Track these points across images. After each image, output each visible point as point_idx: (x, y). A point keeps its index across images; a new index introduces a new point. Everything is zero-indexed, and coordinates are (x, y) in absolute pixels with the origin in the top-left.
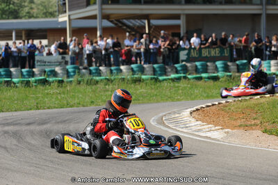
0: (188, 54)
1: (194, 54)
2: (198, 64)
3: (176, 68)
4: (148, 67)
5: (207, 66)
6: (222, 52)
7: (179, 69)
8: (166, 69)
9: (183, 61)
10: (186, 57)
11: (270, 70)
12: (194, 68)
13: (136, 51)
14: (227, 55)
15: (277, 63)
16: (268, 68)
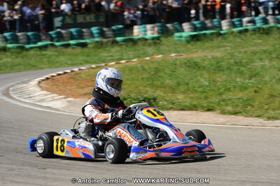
0: (63, 21)
1: (68, 21)
2: (73, 30)
3: (50, 35)
4: (22, 35)
5: (83, 32)
6: (97, 17)
7: (54, 36)
8: (40, 36)
9: (58, 28)
10: (61, 23)
11: (146, 34)
12: (69, 35)
13: (9, 18)
14: (102, 20)
15: (153, 27)
16: (143, 33)
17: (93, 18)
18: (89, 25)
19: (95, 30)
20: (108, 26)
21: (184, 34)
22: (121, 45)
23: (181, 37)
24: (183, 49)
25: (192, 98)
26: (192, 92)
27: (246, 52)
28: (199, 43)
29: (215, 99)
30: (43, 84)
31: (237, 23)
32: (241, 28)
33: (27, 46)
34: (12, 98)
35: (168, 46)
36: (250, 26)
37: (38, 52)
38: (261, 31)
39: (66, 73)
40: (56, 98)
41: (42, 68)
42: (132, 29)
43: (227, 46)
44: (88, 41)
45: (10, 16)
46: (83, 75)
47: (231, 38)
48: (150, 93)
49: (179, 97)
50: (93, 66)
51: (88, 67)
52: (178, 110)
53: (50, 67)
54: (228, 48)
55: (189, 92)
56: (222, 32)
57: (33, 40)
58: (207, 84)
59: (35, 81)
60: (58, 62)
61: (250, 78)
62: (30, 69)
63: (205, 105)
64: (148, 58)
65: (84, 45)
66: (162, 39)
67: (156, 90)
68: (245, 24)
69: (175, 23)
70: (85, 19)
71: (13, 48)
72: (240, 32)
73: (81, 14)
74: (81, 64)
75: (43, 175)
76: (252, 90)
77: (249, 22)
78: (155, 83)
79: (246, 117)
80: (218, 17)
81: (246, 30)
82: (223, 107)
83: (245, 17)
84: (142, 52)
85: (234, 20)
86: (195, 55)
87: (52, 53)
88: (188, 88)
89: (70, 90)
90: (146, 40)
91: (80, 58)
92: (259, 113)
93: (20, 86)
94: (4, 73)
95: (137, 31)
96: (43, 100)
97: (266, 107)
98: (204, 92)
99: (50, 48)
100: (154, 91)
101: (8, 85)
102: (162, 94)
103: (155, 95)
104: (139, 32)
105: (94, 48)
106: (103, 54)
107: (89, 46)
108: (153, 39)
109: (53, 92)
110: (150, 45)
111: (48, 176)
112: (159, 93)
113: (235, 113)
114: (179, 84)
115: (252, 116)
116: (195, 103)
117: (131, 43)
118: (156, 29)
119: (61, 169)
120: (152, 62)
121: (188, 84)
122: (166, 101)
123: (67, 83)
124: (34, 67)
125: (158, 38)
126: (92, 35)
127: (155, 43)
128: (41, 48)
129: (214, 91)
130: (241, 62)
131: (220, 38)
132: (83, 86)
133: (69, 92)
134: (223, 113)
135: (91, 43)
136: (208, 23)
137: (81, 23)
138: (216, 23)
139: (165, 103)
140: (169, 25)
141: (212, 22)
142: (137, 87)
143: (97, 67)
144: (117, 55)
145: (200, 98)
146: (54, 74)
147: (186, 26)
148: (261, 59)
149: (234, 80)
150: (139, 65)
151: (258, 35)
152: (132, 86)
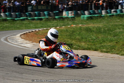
0: (32, 8)
1: (34, 8)
2: (36, 12)
3: (26, 14)
4: (14, 14)
5: (40, 13)
7: (28, 15)
8: (22, 15)
9: (30, 11)
10: (31, 9)
11: (68, 16)
12: (34, 15)
13: (8, 6)
14: (49, 8)
15: (72, 12)
16: (67, 15)
17: (45, 7)
18: (43, 11)
19: (46, 13)
20: (52, 11)
21: (85, 16)
24: (85, 23)
25: (88, 44)
26: (88, 42)
27: (112, 25)
28: (92, 20)
29: (98, 46)
30: (22, 36)
31: (109, 12)
32: (111, 14)
33: (16, 19)
34: (8, 42)
35: (78, 21)
36: (115, 13)
37: (21, 22)
38: (120, 16)
39: (32, 31)
40: (28, 42)
41: (22, 29)
42: (63, 13)
43: (104, 22)
44: (43, 18)
45: (8, 5)
46: (40, 33)
47: (106, 18)
48: (70, 41)
49: (82, 44)
50: (45, 29)
51: (42, 29)
52: (82, 50)
53: (26, 29)
55: (87, 42)
56: (102, 16)
57: (19, 16)
58: (95, 38)
59: (19, 35)
60: (29, 26)
61: (114, 36)
62: (17, 29)
63: (94, 48)
64: (69, 26)
65: (41, 19)
66: (75, 18)
67: (72, 40)
68: (112, 12)
69: (82, 11)
70: (42, 8)
71: (10, 20)
72: (110, 16)
73: (40, 5)
74: (40, 28)
75: (21, 77)
76: (115, 42)
77: (114, 11)
78: (72, 37)
79: (112, 54)
80: (101, 9)
81: (113, 15)
82: (102, 49)
83: (112, 9)
84: (66, 23)
86: (90, 26)
87: (27, 22)
88: (87, 40)
89: (34, 39)
90: (69, 18)
91: (39, 25)
92: (118, 52)
93: (12, 37)
94: (5, 31)
95: (65, 14)
96: (22, 43)
97: (121, 50)
98: (93, 42)
99: (26, 20)
101: (7, 36)
102: (75, 42)
103: (72, 43)
105: (45, 21)
108: (72, 17)
109: (27, 40)
110: (70, 20)
111: (23, 77)
112: (73, 42)
113: (107, 52)
114: (82, 38)
115: (114, 54)
116: (89, 47)
117: (61, 19)
118: (73, 13)
119: (29, 74)
120: (71, 28)
121: (86, 38)
122: (76, 45)
123: (33, 36)
124: (18, 28)
125: (74, 17)
126: (44, 15)
127: (73, 20)
128: (22, 20)
129: (98, 42)
130: (110, 29)
131: (101, 18)
132: (40, 37)
133: (34, 40)
134: (102, 52)
135: (44, 19)
136: (96, 11)
137: (40, 9)
138: (99, 12)
139: (76, 46)
140: (78, 12)
141: (98, 11)
142: (64, 39)
143: (47, 29)
144: (55, 24)
145: (92, 45)
146: (27, 32)
147: (86, 12)
148: (119, 29)
149: (107, 37)
150: (65, 29)
151: (118, 17)
152: (62, 39)
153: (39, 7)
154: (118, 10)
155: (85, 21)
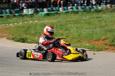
6: (9, 5)
15: (32, 10)
17: (7, 6)
18: (5, 9)
19: (7, 11)
20: (13, 9)
22: (17, 17)
23: (42, 14)
28: (49, 16)
31: (66, 9)
35: (36, 18)
38: (74, 12)
42: (23, 11)
43: (60, 18)
47: (62, 15)
48: (24, 36)
49: (36, 38)
50: (3, 25)
54: (60, 19)
65: (2, 17)
66: (34, 15)
67: (27, 35)
68: (69, 9)
70: (4, 6)
72: (66, 12)
77: (71, 8)
78: (27, 32)
81: (68, 12)
85: (65, 8)
90: (28, 15)
100: (26, 35)
102: (29, 37)
104: (26, 12)
105: (6, 18)
106: (10, 20)
107: (4, 17)
108: (31, 14)
110: (29, 17)
112: (28, 36)
114: (37, 33)
117: (21, 16)
118: (33, 11)
120: (27, 24)
121: (40, 33)
122: (30, 39)
125: (32, 14)
127: (31, 16)
130: (62, 25)
131: (58, 15)
135: (5, 16)
136: (54, 9)
137: (2, 8)
141: (56, 8)
147: (45, 10)
148: (70, 24)
150: (22, 25)
152: (18, 34)
153: (1, 6)
154: (74, 7)
155: (43, 18)
